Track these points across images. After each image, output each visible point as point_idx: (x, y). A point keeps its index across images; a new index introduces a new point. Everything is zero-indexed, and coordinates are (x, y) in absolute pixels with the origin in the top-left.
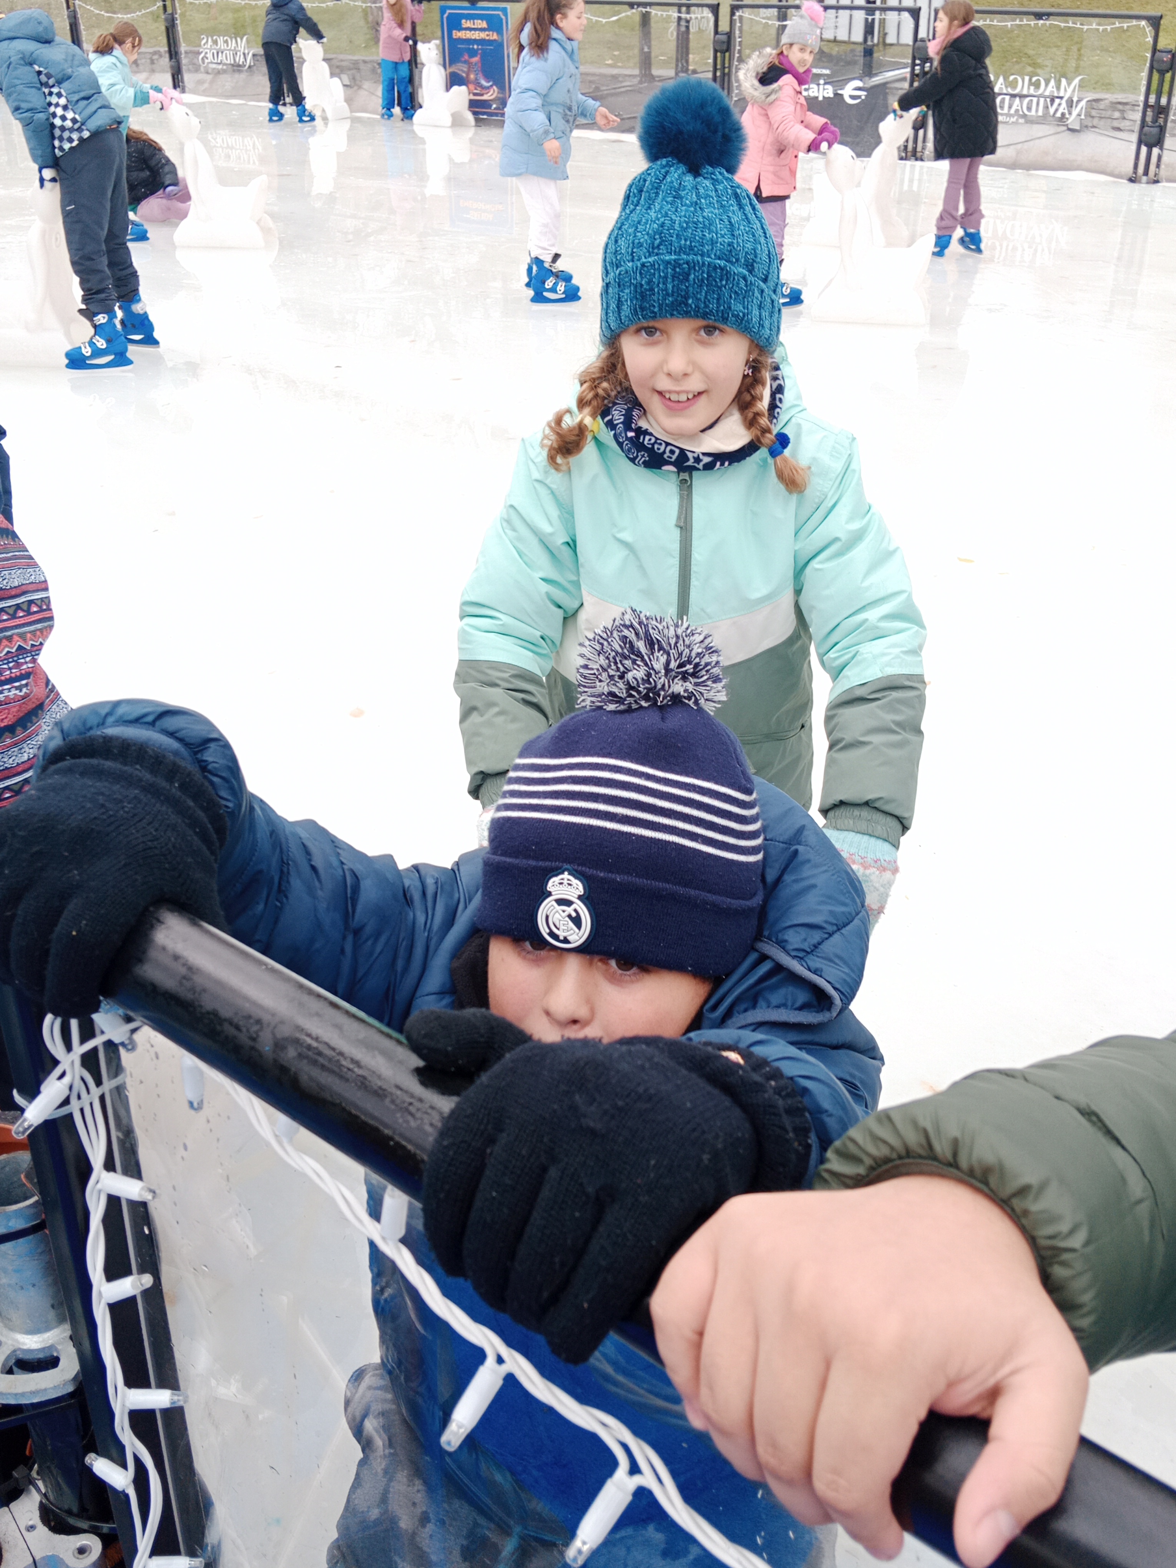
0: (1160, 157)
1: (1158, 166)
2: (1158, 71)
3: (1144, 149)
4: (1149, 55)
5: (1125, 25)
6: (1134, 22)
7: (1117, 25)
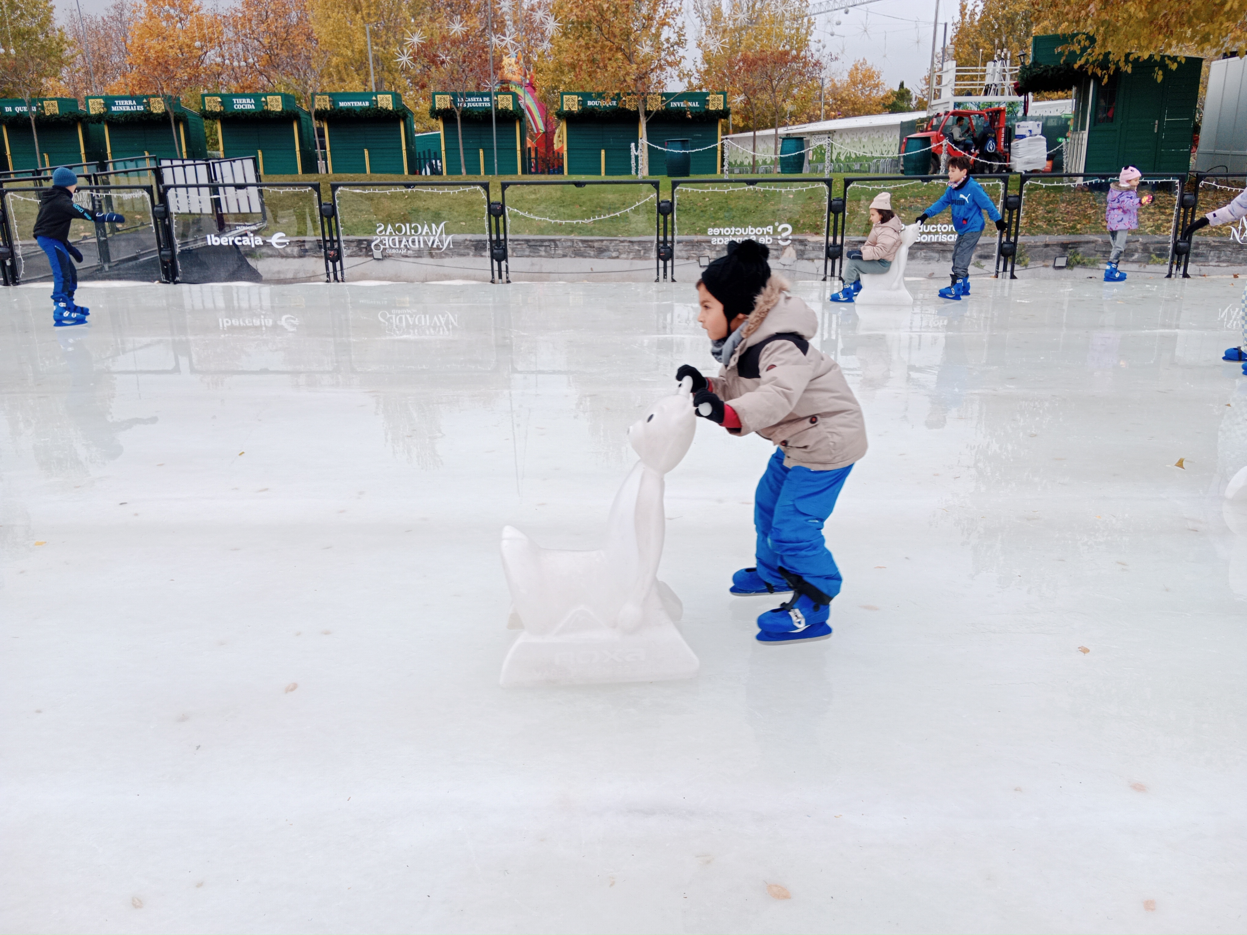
0: (507, 267)
1: (507, 272)
2: (494, 215)
3: (496, 263)
4: (486, 207)
5: (467, 189)
6: (472, 187)
7: (461, 189)
